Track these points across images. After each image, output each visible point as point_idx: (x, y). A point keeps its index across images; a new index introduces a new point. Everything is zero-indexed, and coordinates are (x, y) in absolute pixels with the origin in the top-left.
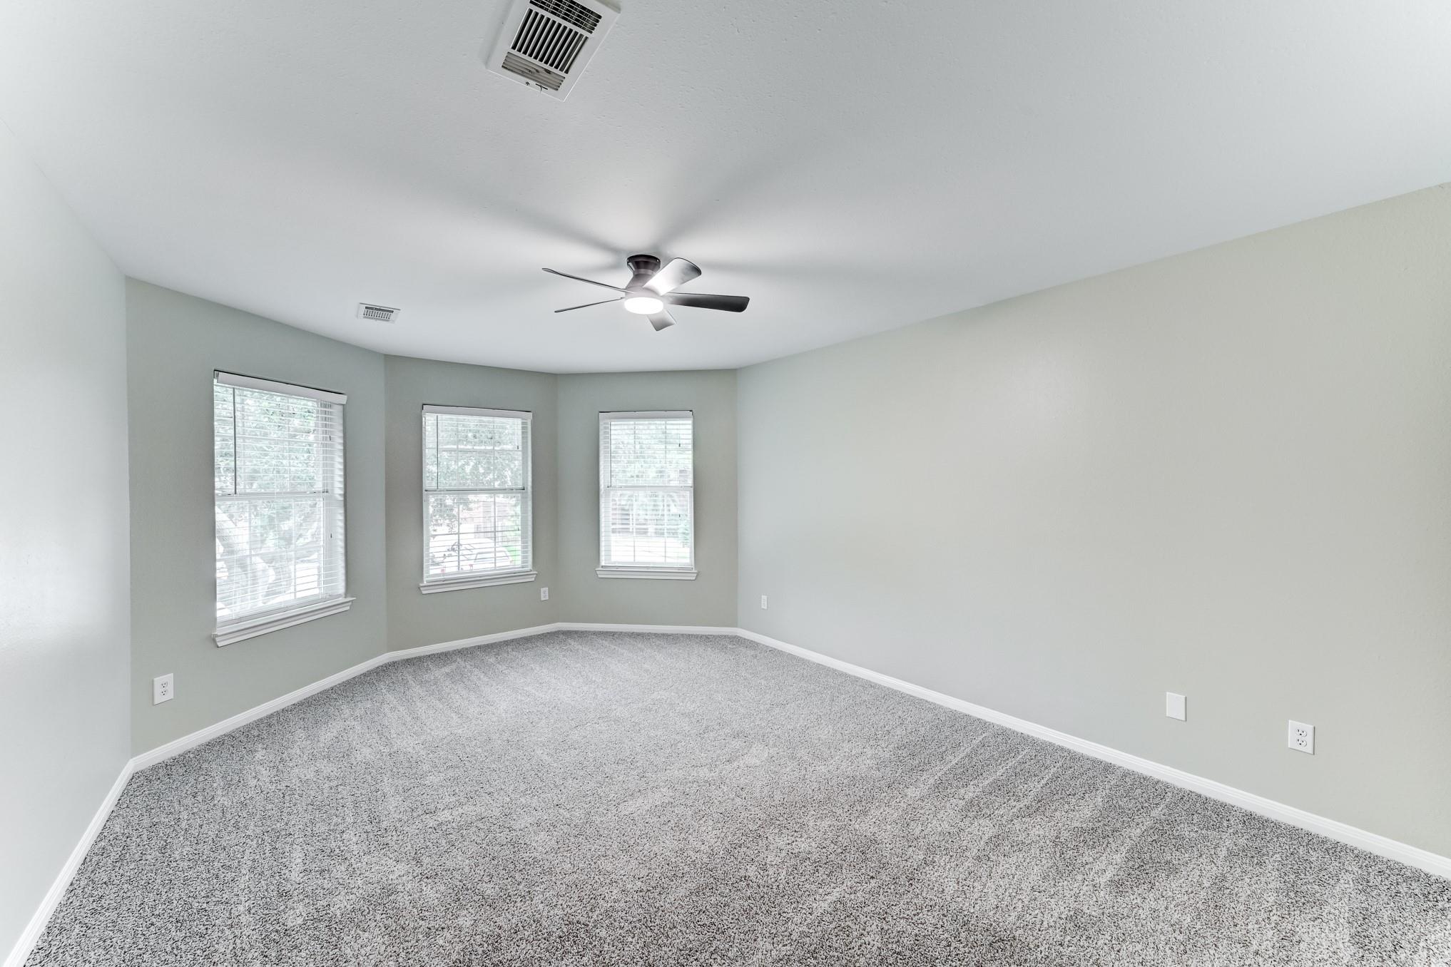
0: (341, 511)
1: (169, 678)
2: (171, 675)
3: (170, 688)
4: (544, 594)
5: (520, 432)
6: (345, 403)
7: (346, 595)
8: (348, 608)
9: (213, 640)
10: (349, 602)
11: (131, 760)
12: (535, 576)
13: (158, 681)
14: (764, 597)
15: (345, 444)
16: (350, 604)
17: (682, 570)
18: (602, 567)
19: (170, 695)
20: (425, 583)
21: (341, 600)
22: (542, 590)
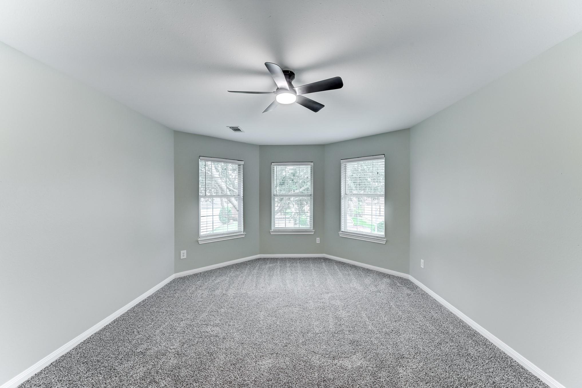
0: (242, 202)
1: (185, 251)
2: (186, 251)
3: (185, 255)
4: (318, 241)
5: (310, 171)
6: (243, 164)
7: (244, 231)
8: (244, 236)
9: (198, 241)
10: (244, 234)
11: (174, 274)
12: (314, 232)
13: (182, 252)
14: (422, 261)
15: (243, 178)
16: (245, 235)
17: (378, 238)
18: (342, 231)
19: (185, 257)
20: (272, 230)
21: (242, 233)
22: (317, 239)
